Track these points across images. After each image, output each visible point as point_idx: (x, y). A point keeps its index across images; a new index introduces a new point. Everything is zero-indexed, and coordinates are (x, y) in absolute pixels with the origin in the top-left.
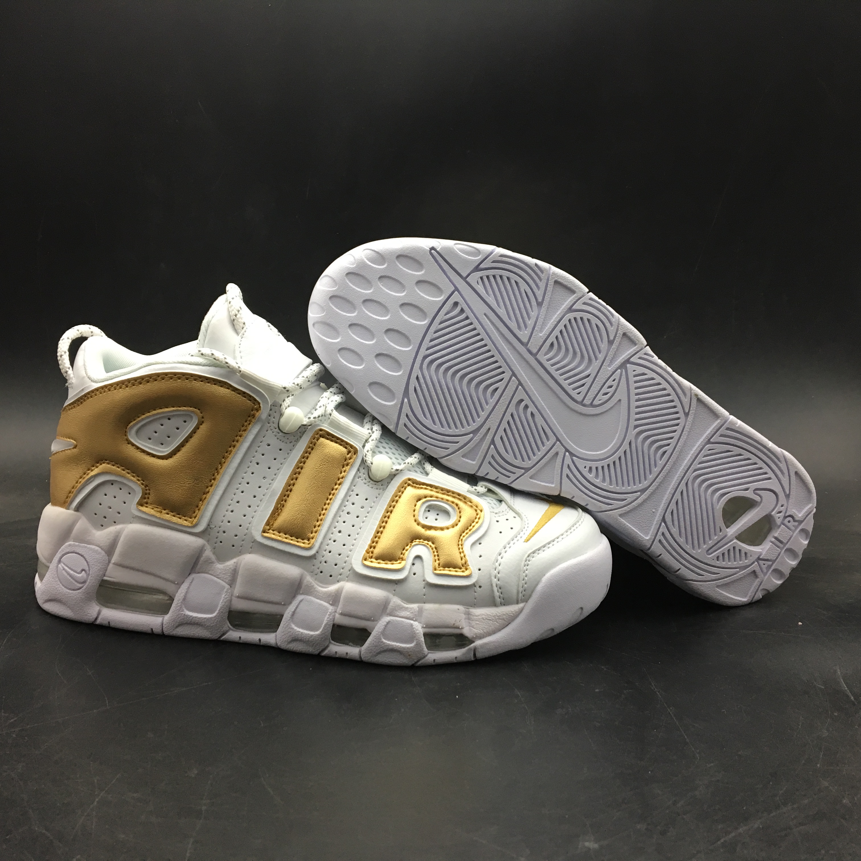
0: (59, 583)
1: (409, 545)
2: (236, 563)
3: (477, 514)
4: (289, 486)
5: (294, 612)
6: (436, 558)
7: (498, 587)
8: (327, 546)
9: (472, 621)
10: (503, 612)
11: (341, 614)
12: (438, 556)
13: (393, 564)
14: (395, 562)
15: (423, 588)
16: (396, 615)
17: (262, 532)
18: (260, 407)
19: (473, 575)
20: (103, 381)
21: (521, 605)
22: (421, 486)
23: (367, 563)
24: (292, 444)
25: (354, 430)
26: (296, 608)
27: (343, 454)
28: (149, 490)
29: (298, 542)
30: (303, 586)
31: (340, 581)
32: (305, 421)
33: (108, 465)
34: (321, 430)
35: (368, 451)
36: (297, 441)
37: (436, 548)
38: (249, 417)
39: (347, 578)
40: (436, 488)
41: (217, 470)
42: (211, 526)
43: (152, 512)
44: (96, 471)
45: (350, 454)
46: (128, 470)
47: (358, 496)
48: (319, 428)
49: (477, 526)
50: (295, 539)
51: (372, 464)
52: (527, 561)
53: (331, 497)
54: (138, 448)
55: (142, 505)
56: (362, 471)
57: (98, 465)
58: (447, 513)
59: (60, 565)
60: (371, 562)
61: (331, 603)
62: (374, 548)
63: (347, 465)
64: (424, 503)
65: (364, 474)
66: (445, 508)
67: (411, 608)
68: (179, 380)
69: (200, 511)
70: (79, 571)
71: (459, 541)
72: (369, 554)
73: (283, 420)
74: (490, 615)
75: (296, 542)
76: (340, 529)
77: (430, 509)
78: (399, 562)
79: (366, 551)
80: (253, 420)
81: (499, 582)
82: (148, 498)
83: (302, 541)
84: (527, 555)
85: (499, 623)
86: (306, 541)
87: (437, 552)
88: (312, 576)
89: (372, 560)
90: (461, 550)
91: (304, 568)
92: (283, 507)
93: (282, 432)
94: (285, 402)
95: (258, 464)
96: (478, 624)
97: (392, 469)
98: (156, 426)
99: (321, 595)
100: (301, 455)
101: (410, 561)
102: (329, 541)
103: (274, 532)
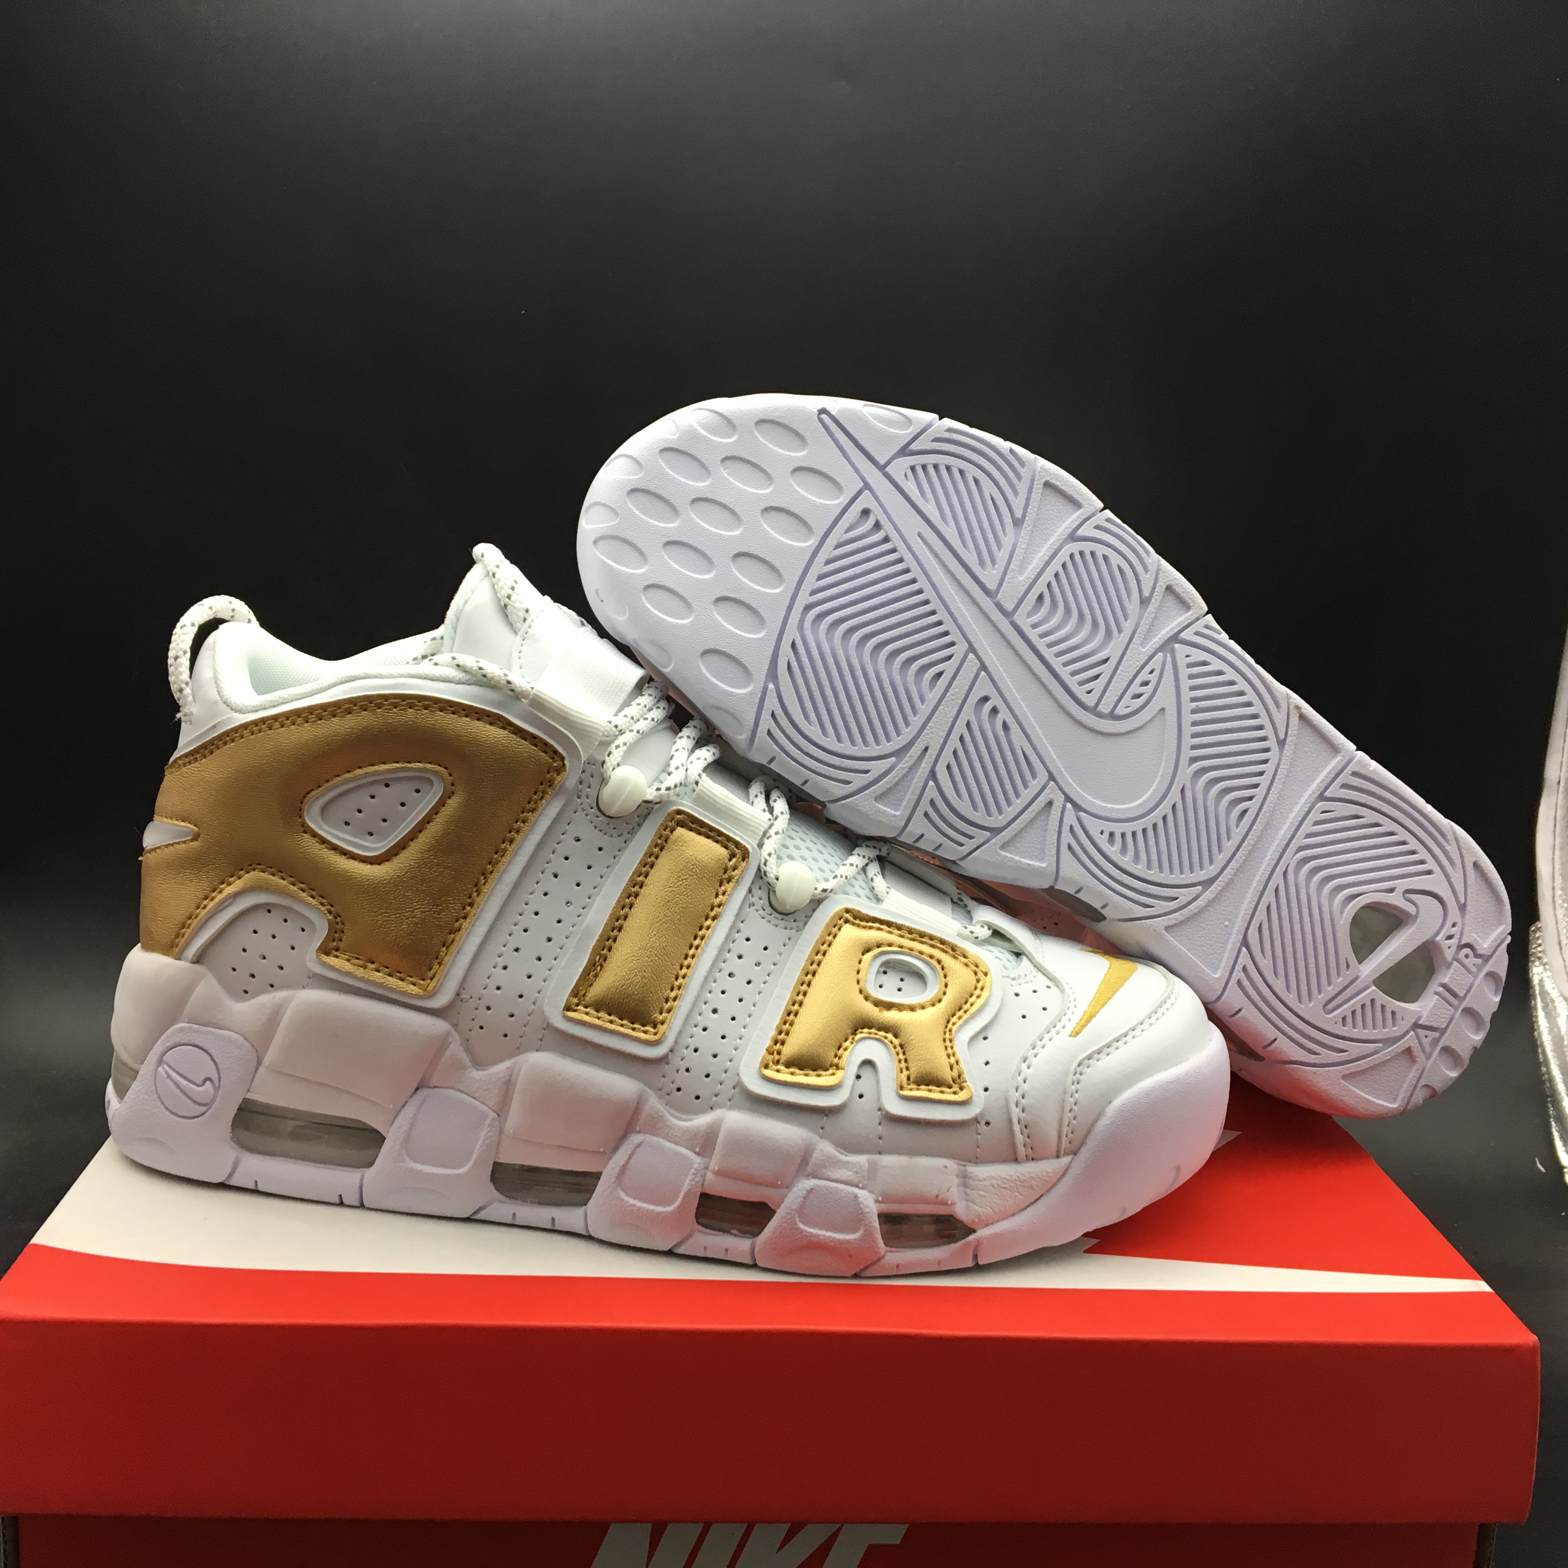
0: (159, 1103)
1: (850, 1040)
2: (511, 1070)
3: (978, 981)
4: (617, 921)
5: (624, 1169)
6: (903, 1065)
7: (1023, 1123)
8: (690, 1040)
9: (972, 1189)
10: (1030, 1173)
11: (718, 1173)
12: (906, 1061)
13: (819, 1076)
14: (823, 1073)
15: (877, 1124)
16: (826, 1176)
17: (564, 1010)
18: (564, 765)
19: (975, 1099)
20: (256, 711)
21: (1065, 1160)
22: (870, 924)
23: (768, 1073)
24: (623, 839)
25: (741, 813)
26: (629, 1159)
27: (720, 860)
28: (343, 924)
29: (634, 1029)
30: (643, 1117)
31: (716, 1109)
32: (651, 794)
33: (263, 874)
34: (679, 812)
35: (770, 855)
36: (633, 832)
37: (901, 1046)
38: (542, 784)
39: (729, 1103)
40: (899, 927)
41: (476, 886)
42: (462, 996)
43: (348, 966)
44: (237, 885)
45: (734, 860)
46: (303, 883)
47: (749, 942)
48: (675, 808)
49: (979, 1002)
50: (629, 1024)
51: (777, 879)
52: (1078, 1075)
53: (697, 942)
54: (323, 841)
55: (327, 954)
56: (757, 893)
57: (241, 873)
58: (919, 976)
59: (160, 1069)
60: (778, 1071)
61: (698, 1150)
62: (783, 1043)
63: (729, 881)
64: (876, 957)
65: (760, 899)
66: (915, 966)
67: (855, 1164)
68: (411, 710)
69: (442, 966)
70: (199, 1080)
71: (945, 1033)
72: (772, 1057)
73: (607, 791)
74: (1006, 1179)
75: (631, 1031)
76: (715, 1006)
77: (888, 967)
78: (831, 1071)
79: (767, 1050)
80: (550, 791)
81: (1024, 1115)
82: (341, 940)
83: (642, 1028)
84: (1076, 1064)
85: (1021, 1195)
86: (648, 1028)
87: (904, 1054)
88: (660, 1097)
89: (779, 1067)
90: (950, 1051)
91: (646, 1083)
92: (605, 960)
93: (604, 814)
94: (611, 756)
95: (556, 876)
96: (984, 1196)
97: (816, 889)
98: (361, 799)
99: (679, 1135)
100: (641, 861)
101: (853, 1070)
102: (695, 1029)
103: (588, 1010)
